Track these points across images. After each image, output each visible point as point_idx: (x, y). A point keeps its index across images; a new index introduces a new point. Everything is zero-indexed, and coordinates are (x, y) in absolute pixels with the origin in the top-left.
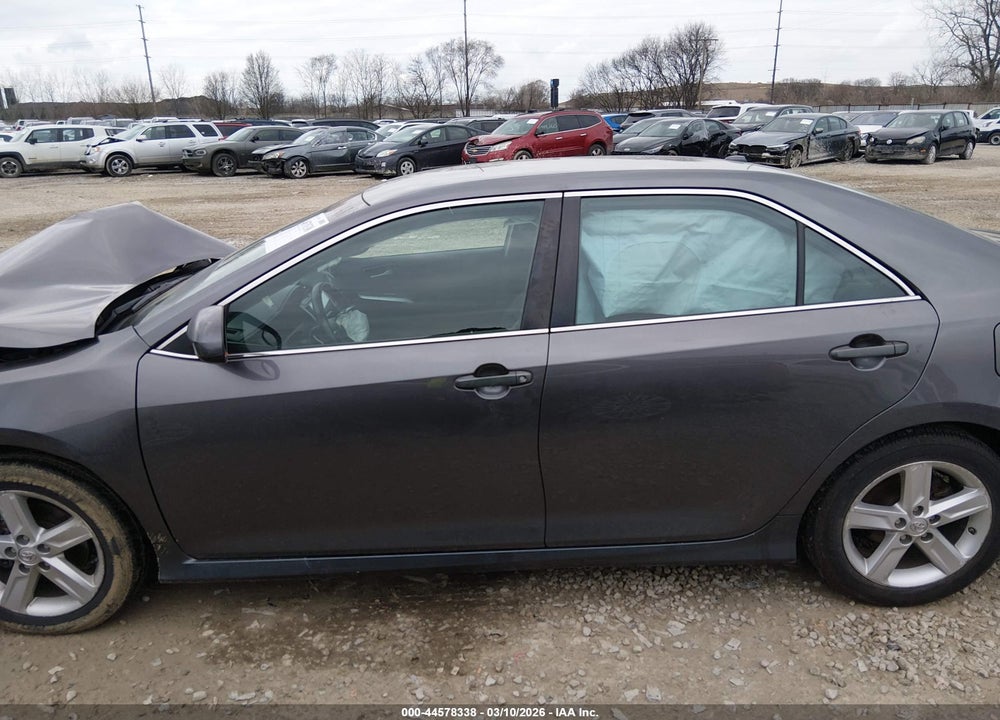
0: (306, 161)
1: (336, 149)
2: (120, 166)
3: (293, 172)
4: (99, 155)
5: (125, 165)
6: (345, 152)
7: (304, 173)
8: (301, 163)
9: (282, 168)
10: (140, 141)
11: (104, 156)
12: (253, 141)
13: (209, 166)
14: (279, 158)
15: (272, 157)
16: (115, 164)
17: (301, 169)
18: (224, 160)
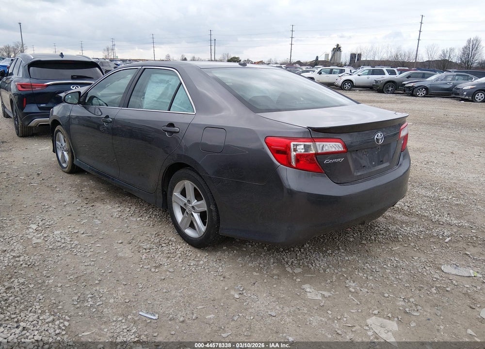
0: (426, 89)
1: (447, 84)
2: (347, 86)
3: (418, 93)
4: (340, 81)
5: (349, 86)
6: (451, 86)
7: (423, 95)
8: (424, 89)
9: (413, 92)
10: (359, 75)
11: (342, 81)
12: (407, 78)
13: (382, 88)
14: (412, 86)
15: (410, 85)
16: (346, 85)
17: (423, 92)
18: (390, 86)
